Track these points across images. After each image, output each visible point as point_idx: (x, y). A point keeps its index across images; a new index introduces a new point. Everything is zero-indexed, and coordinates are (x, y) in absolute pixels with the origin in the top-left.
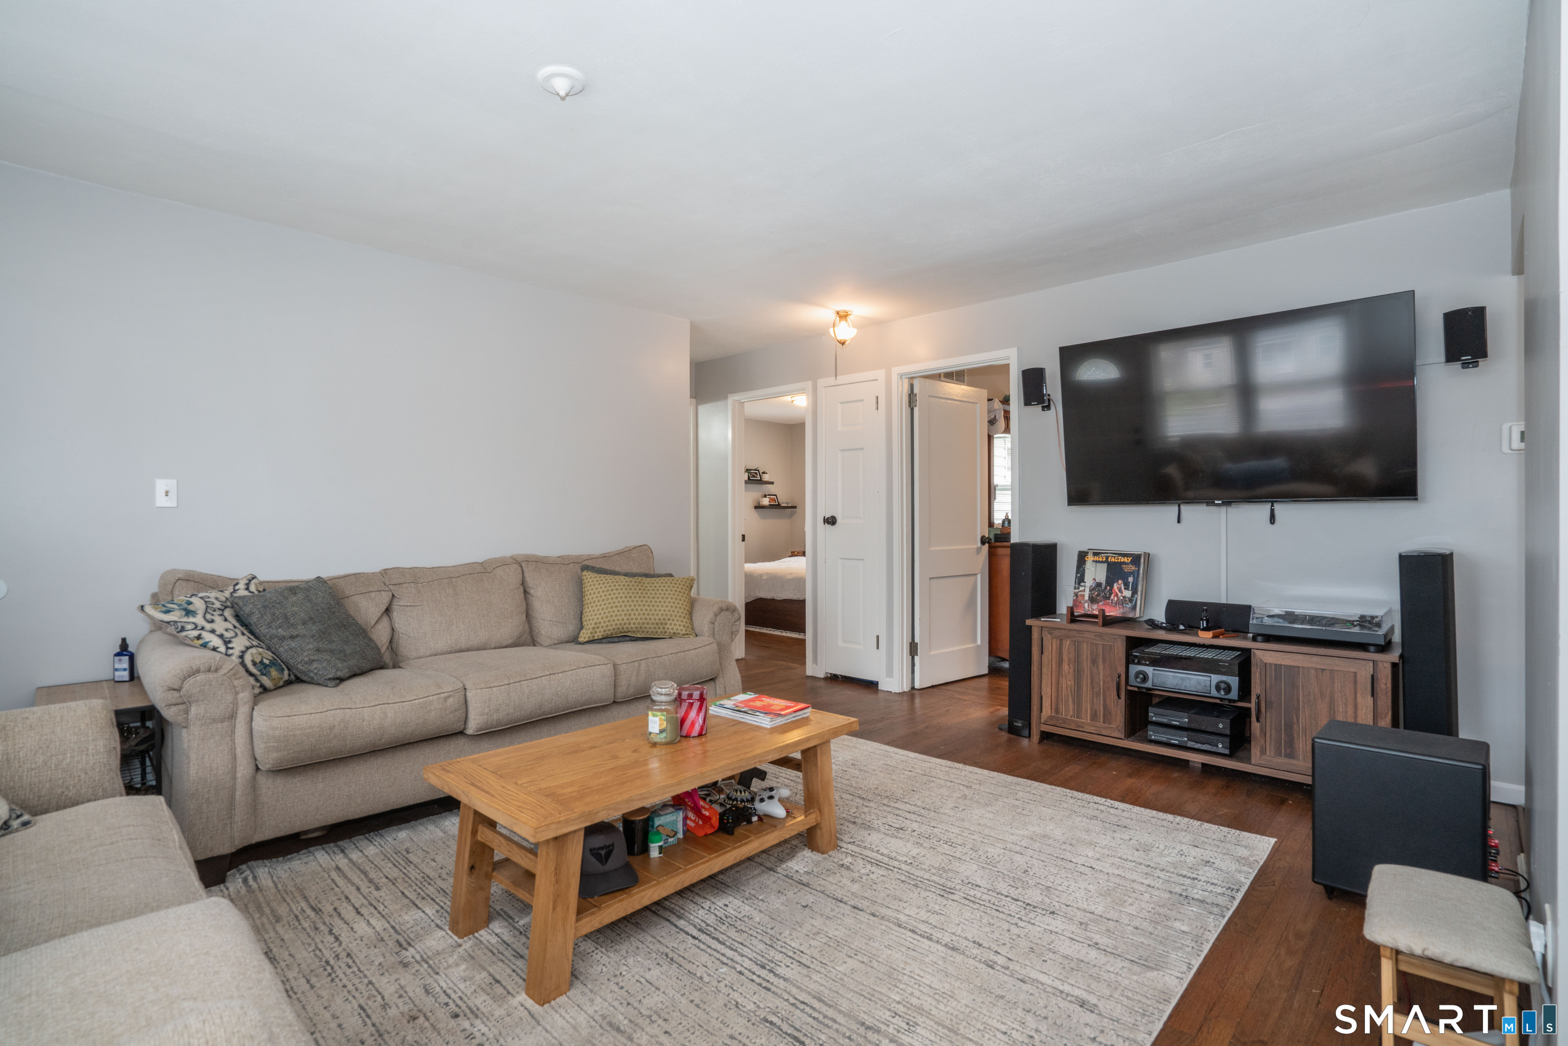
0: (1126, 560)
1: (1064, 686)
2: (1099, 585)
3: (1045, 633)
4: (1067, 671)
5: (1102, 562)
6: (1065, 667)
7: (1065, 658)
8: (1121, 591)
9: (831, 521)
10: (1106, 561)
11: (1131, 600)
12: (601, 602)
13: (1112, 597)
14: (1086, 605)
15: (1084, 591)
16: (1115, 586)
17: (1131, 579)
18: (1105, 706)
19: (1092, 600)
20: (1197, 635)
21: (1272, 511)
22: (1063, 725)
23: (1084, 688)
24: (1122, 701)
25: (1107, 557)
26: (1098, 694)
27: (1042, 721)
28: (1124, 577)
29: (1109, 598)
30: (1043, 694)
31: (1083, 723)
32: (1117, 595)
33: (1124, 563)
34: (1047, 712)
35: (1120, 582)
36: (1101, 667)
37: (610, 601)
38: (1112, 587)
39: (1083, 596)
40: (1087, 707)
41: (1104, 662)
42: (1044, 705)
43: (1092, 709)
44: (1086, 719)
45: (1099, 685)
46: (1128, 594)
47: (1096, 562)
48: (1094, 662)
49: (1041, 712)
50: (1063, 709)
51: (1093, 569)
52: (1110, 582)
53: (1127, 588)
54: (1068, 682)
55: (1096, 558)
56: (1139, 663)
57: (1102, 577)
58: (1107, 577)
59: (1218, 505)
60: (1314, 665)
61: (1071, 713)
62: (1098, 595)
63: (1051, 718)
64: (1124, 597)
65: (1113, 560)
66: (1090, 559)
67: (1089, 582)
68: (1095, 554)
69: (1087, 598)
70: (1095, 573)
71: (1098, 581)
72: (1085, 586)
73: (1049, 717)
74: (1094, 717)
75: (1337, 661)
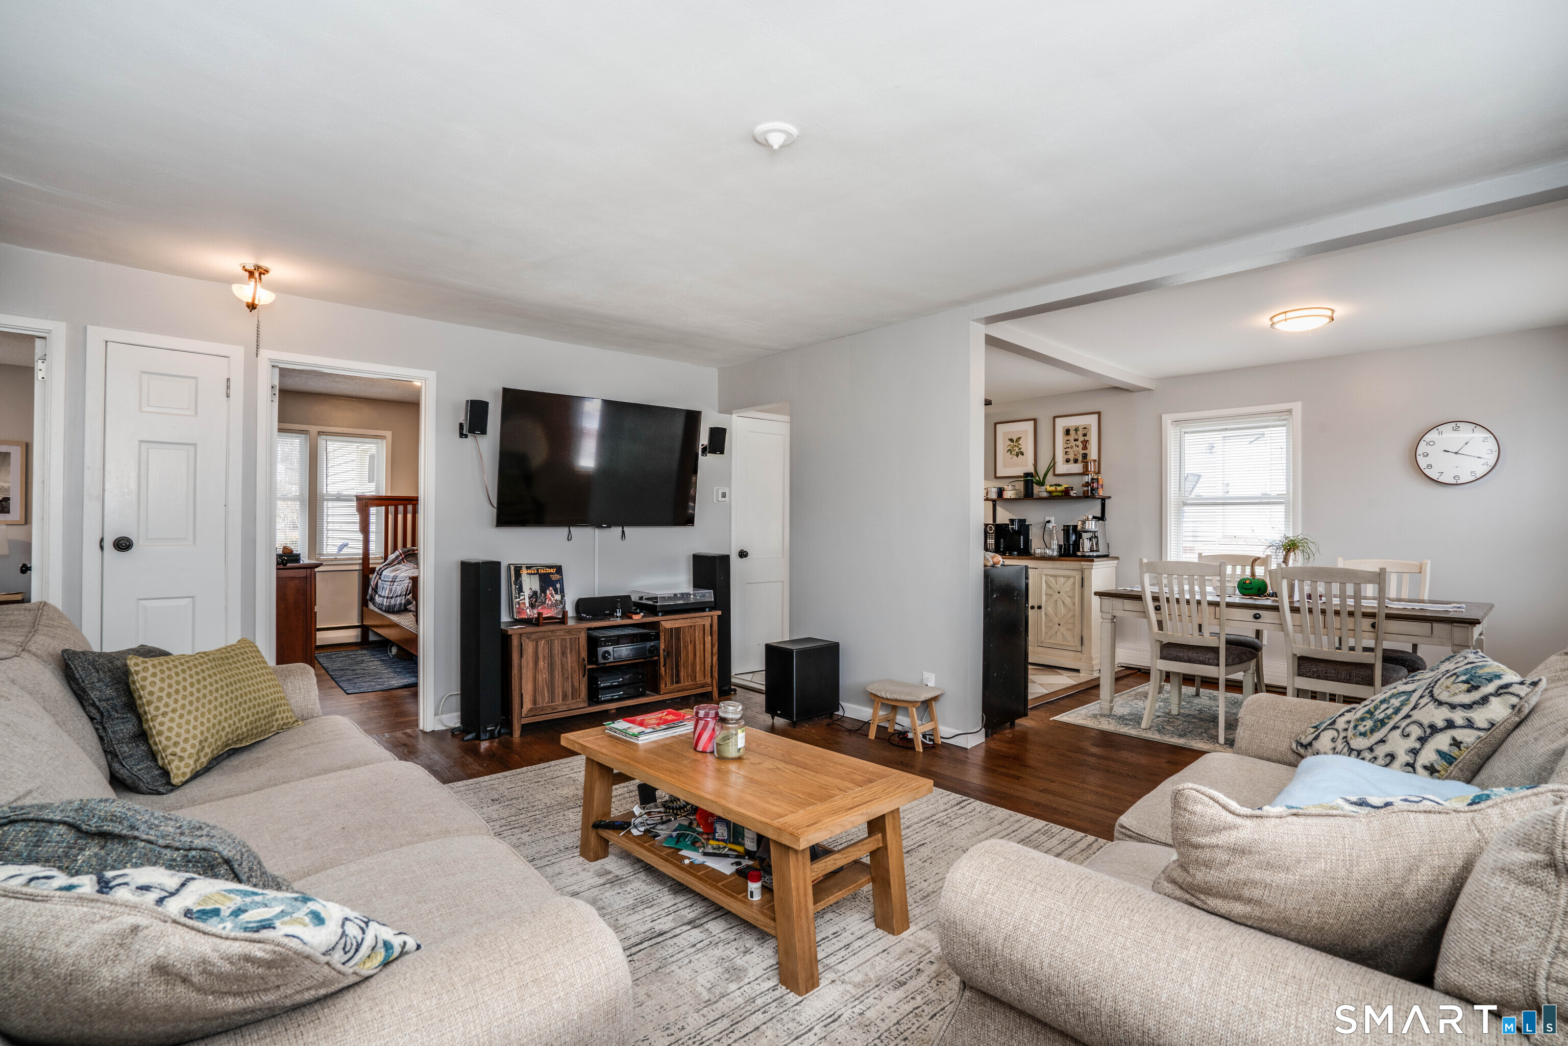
0: (551, 571)
1: (540, 679)
2: (535, 593)
3: (524, 638)
4: (542, 666)
5: (534, 574)
6: (541, 663)
7: (541, 656)
8: (552, 596)
9: (123, 545)
10: (538, 573)
11: (561, 602)
12: (195, 704)
13: (547, 602)
14: (528, 611)
15: (524, 599)
16: (548, 592)
17: (558, 586)
18: (573, 686)
19: (532, 606)
20: (631, 618)
21: (623, 532)
22: (544, 712)
23: (557, 677)
24: (586, 678)
25: (538, 570)
26: (567, 678)
27: (523, 716)
28: (553, 584)
29: (544, 603)
30: (523, 692)
31: (557, 705)
32: (550, 600)
33: (552, 574)
34: (527, 705)
35: (551, 588)
36: (569, 656)
37: (209, 698)
38: (545, 593)
39: (524, 603)
40: (559, 691)
41: (571, 652)
42: (524, 701)
43: (563, 692)
44: (559, 701)
45: (568, 671)
46: (558, 597)
47: (530, 574)
48: (564, 653)
49: (522, 708)
50: (539, 699)
51: (528, 580)
52: (543, 590)
53: (556, 593)
54: (543, 676)
55: (529, 571)
56: (605, 646)
57: (536, 586)
58: (541, 586)
59: (605, 527)
60: (687, 625)
61: (547, 700)
62: (536, 602)
63: (531, 710)
64: (556, 600)
65: (542, 571)
66: (524, 572)
67: (527, 592)
68: (528, 568)
69: (527, 605)
70: (530, 584)
71: (533, 589)
72: (524, 595)
73: (529, 711)
74: (565, 697)
75: (697, 620)
